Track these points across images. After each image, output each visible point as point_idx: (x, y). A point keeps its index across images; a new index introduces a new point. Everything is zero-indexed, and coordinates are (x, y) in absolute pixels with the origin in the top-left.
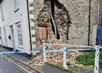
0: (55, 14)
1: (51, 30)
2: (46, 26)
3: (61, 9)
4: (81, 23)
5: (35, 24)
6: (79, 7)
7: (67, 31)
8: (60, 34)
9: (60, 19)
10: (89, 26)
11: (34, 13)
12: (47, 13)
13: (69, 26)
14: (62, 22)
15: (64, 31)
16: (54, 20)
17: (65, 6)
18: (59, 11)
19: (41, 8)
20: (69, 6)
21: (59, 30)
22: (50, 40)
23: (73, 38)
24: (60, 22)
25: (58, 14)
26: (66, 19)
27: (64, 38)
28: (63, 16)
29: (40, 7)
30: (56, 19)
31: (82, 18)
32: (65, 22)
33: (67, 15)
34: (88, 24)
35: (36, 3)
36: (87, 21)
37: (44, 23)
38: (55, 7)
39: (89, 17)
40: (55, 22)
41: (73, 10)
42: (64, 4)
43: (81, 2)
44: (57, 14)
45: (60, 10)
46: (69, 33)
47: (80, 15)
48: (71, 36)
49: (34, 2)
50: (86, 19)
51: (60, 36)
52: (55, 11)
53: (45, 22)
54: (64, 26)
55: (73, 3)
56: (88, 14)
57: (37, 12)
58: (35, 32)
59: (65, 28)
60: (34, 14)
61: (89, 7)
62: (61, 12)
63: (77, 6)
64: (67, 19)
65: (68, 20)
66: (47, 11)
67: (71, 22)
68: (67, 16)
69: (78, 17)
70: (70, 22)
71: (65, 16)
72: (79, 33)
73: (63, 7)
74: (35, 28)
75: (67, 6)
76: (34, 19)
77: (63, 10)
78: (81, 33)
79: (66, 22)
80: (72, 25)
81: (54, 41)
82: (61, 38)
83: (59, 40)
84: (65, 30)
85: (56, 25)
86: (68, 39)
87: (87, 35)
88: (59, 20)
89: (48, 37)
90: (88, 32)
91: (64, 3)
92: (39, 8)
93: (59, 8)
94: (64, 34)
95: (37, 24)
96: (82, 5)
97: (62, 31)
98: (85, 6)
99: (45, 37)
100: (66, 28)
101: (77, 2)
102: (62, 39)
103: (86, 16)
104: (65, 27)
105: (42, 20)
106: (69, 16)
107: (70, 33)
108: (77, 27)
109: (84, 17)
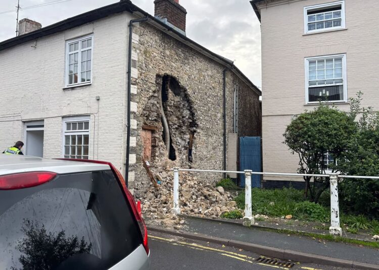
0: (169, 106)
1: (161, 138)
2: (153, 129)
3: (179, 97)
4: (212, 127)
5: (138, 123)
6: (209, 97)
7: (189, 143)
8: (176, 149)
9: (177, 117)
10: (224, 135)
11: (138, 100)
12: (156, 102)
13: (193, 133)
14: (180, 123)
15: (183, 143)
16: (166, 117)
17: (189, 92)
18: (175, 100)
19: (150, 91)
20: (194, 94)
21: (174, 139)
22: (159, 161)
23: (201, 159)
24: (176, 122)
25: (174, 106)
26: (187, 117)
27: (184, 157)
28: (181, 110)
29: (149, 88)
30: (171, 115)
31: (213, 117)
32: (184, 122)
33: (190, 110)
34: (222, 131)
35: (143, 80)
36: (221, 124)
37: (149, 122)
38: (170, 91)
39: (224, 116)
40: (168, 121)
41: (199, 100)
42: (187, 88)
43: (211, 87)
44: (171, 106)
45: (177, 99)
46: (193, 148)
47: (210, 112)
48: (198, 153)
49: (138, 78)
50: (219, 120)
51: (177, 154)
52: (169, 99)
53: (151, 120)
54: (183, 132)
55: (200, 87)
56: (222, 111)
57: (143, 98)
58: (135, 142)
59: (185, 136)
60: (137, 103)
61: (222, 98)
62: (179, 103)
63: (206, 94)
64: (189, 118)
65: (191, 121)
66: (156, 97)
67: (198, 125)
68: (189, 112)
69: (208, 116)
70: (193, 124)
71: (185, 112)
72: (210, 147)
73: (182, 93)
74: (136, 132)
75: (191, 92)
76: (137, 113)
77: (182, 99)
78: (213, 148)
79: (186, 125)
80: (198, 131)
81: (166, 163)
82: (178, 158)
83: (174, 162)
84: (185, 140)
85: (169, 128)
86: (190, 160)
87: (220, 154)
88: (175, 119)
89: (157, 154)
90: (222, 148)
91: (188, 86)
92: (148, 91)
93: (176, 94)
94: (183, 149)
95: (142, 124)
96: (213, 94)
97: (180, 142)
98: (217, 96)
99: (149, 153)
100: (187, 136)
101: (206, 87)
102: (180, 160)
103: (219, 115)
104: (185, 134)
105: (146, 117)
106: (194, 111)
107: (196, 148)
108: (207, 135)
109: (216, 116)
